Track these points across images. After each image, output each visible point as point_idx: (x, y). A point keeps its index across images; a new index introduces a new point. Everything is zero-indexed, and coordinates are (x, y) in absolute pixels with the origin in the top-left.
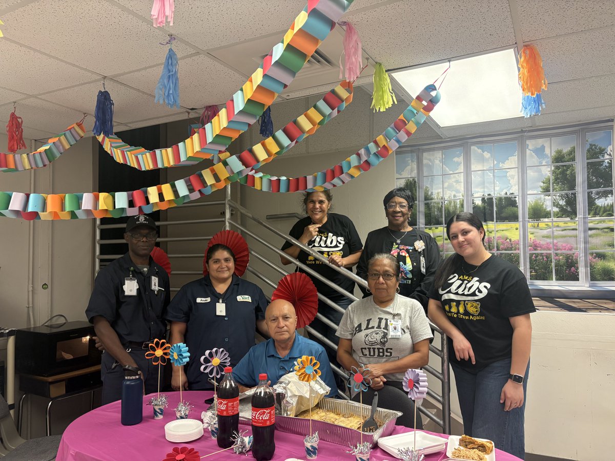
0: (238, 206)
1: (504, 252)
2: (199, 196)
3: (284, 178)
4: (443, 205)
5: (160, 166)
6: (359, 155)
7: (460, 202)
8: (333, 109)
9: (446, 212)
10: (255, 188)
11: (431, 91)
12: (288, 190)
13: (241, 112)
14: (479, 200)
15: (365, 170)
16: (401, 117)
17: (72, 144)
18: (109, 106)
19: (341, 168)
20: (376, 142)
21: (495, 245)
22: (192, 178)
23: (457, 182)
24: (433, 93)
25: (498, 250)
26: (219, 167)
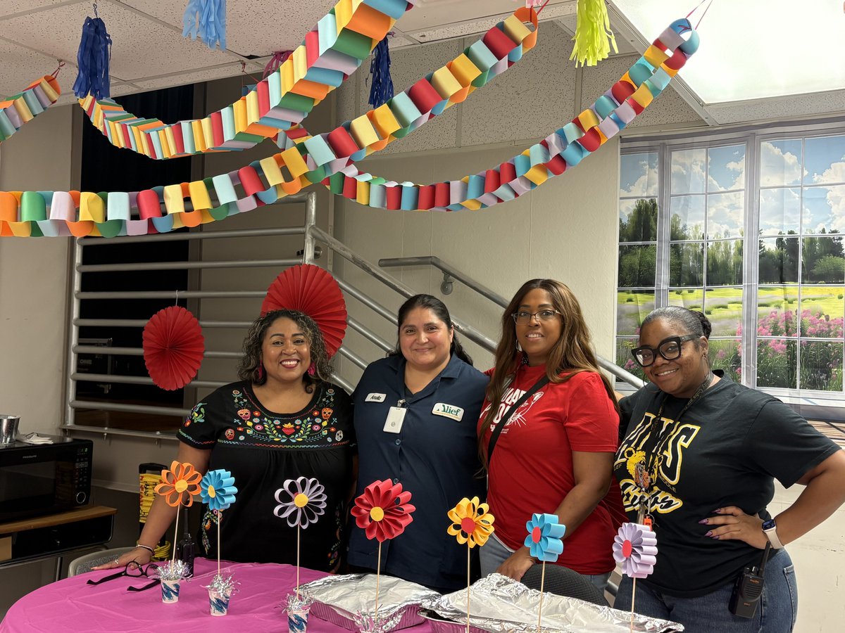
0: (329, 237)
1: (813, 339)
2: (254, 205)
3: (408, 185)
4: (705, 250)
5: (188, 151)
6: (545, 145)
7: (736, 244)
8: (500, 58)
9: (710, 261)
10: (358, 200)
11: (680, 33)
12: (416, 206)
13: (331, 52)
14: (772, 242)
15: (557, 173)
16: (626, 78)
17: (37, 112)
18: (104, 45)
19: (513, 168)
20: (577, 123)
21: (799, 325)
22: (243, 172)
23: (733, 207)
24: (686, 36)
25: (803, 334)
26: (291, 155)
